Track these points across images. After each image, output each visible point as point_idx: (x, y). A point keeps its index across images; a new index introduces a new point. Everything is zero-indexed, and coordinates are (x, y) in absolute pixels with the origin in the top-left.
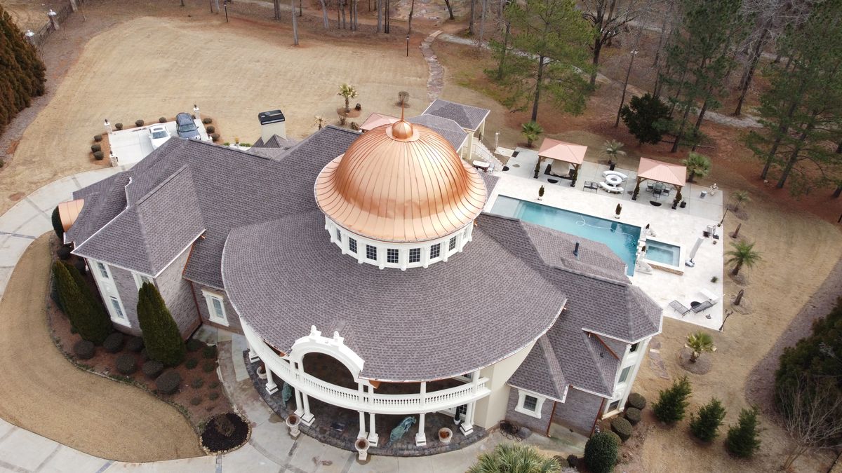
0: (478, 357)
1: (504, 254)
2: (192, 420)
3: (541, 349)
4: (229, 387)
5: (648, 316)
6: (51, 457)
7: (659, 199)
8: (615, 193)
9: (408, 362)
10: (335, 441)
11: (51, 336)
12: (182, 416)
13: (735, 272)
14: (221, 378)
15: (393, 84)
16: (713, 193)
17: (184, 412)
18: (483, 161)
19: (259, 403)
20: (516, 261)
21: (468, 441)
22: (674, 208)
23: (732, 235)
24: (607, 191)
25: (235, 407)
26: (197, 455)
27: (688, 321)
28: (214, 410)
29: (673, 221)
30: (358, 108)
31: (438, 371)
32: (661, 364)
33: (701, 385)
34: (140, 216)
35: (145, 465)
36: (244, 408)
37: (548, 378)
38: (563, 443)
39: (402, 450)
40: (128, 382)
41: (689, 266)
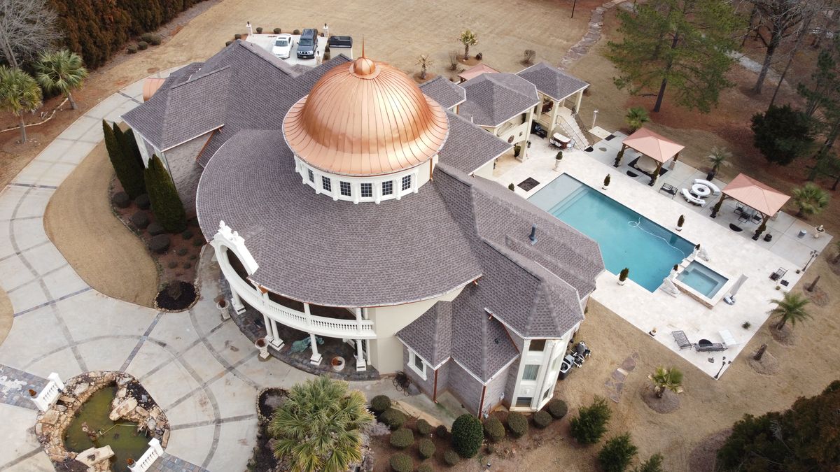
0: (355, 296)
1: (444, 214)
2: (161, 278)
3: (436, 314)
4: (203, 263)
5: (554, 318)
6: (57, 270)
7: (744, 224)
8: (694, 204)
9: (293, 280)
10: (251, 333)
11: (110, 183)
12: (156, 273)
13: (780, 326)
14: (201, 254)
15: (532, 41)
16: (817, 236)
17: (160, 270)
18: (566, 135)
19: (216, 283)
20: (452, 224)
21: (357, 377)
22: (755, 238)
23: (808, 287)
24: (686, 200)
25: (197, 280)
26: (147, 305)
27: (683, 356)
28: (180, 277)
29: (744, 252)
30: (479, 57)
31: (313, 296)
32: (620, 387)
33: (651, 422)
34: (169, 98)
35: (110, 299)
36: (203, 283)
37: (431, 342)
38: (447, 414)
39: (297, 361)
40: (138, 234)
41: (727, 302)
